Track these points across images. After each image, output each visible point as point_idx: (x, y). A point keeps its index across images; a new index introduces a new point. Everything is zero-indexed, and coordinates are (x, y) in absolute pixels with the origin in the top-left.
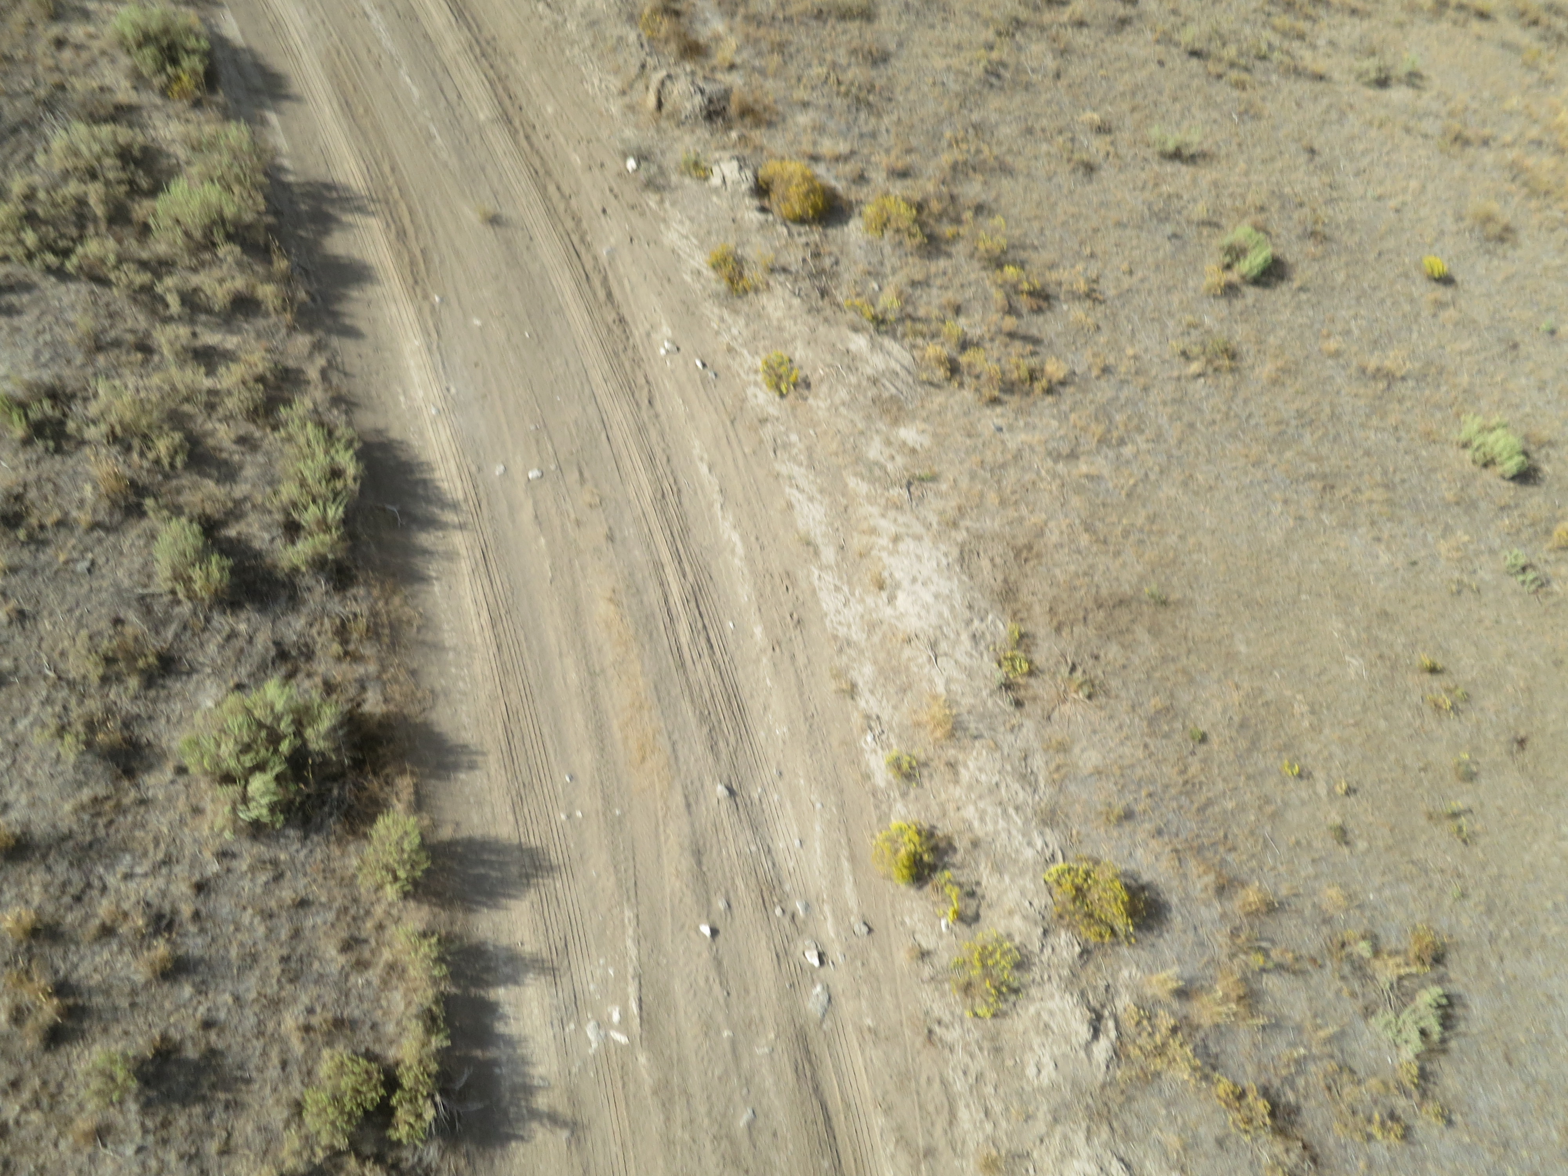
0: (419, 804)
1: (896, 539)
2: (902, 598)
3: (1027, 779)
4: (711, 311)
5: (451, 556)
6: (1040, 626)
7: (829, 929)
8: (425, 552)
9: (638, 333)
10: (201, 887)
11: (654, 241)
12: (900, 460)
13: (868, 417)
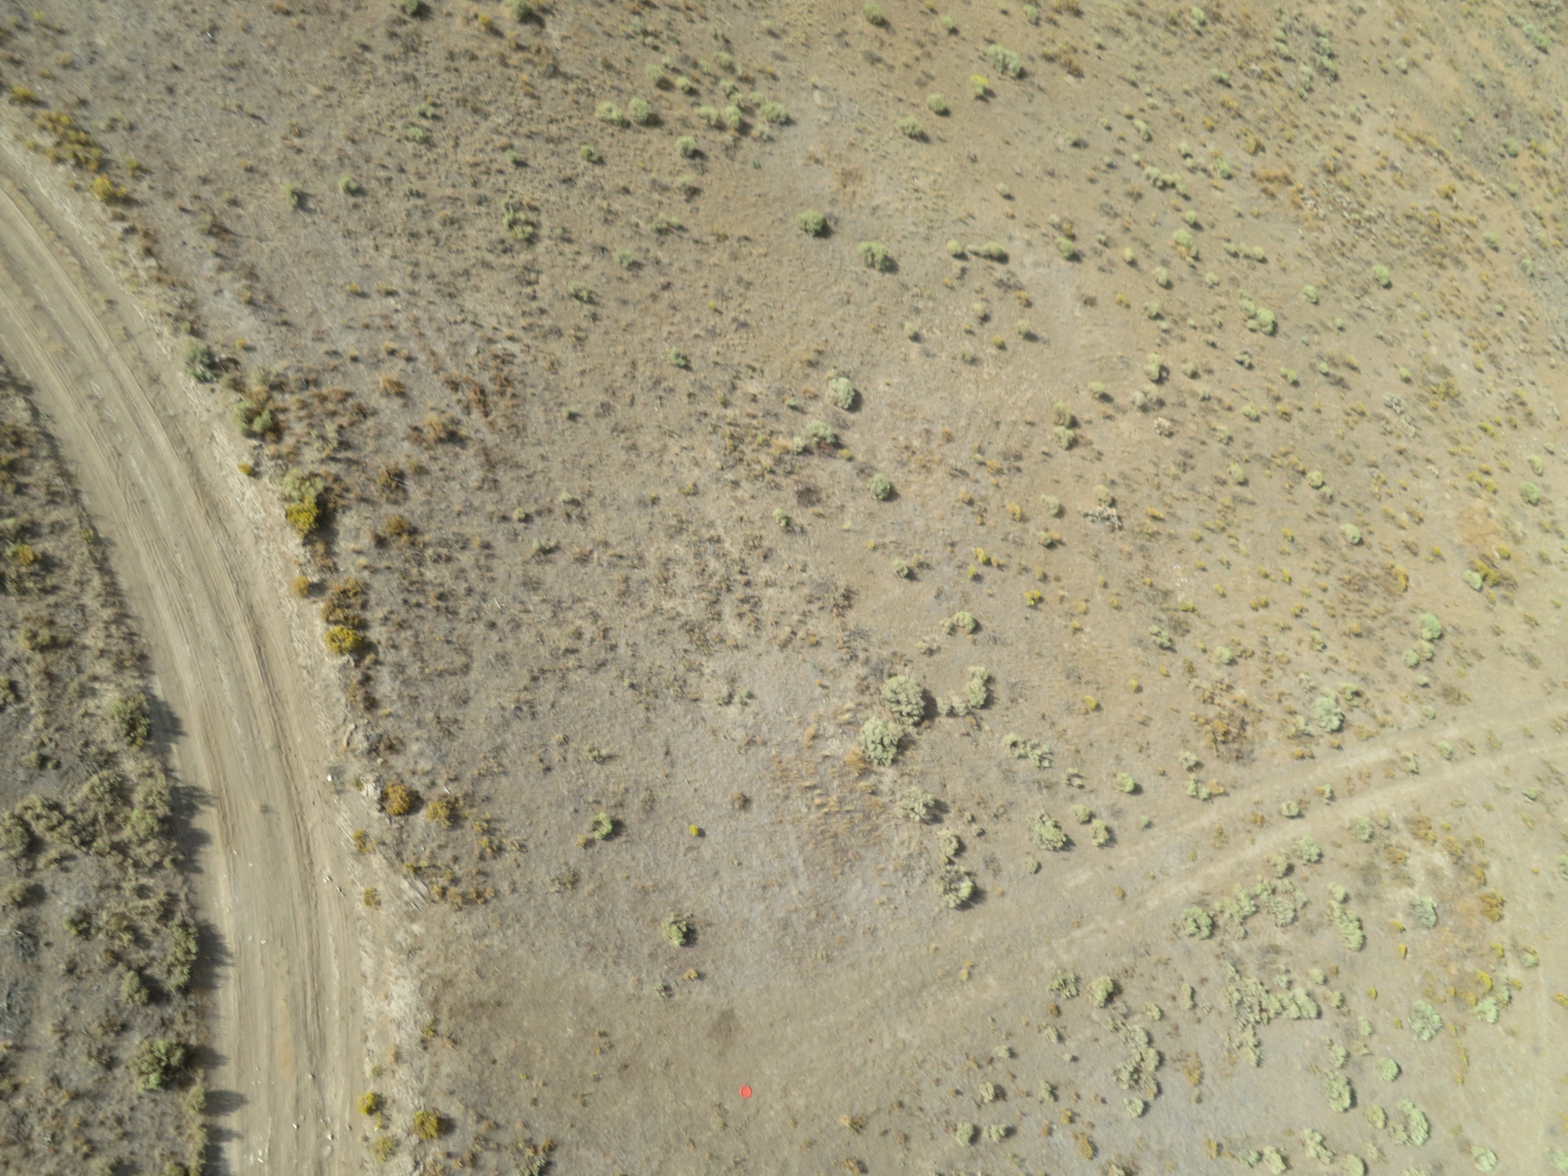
0: (205, 1079)
1: (397, 978)
2: (393, 1004)
3: (419, 1079)
4: (349, 861)
5: (227, 978)
6: (444, 1016)
7: (337, 1127)
8: (218, 976)
9: (317, 869)
10: (132, 1109)
11: (332, 823)
12: (409, 940)
13: (401, 920)
